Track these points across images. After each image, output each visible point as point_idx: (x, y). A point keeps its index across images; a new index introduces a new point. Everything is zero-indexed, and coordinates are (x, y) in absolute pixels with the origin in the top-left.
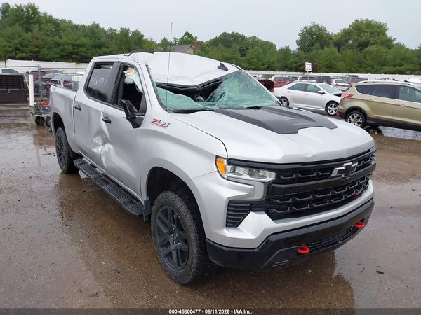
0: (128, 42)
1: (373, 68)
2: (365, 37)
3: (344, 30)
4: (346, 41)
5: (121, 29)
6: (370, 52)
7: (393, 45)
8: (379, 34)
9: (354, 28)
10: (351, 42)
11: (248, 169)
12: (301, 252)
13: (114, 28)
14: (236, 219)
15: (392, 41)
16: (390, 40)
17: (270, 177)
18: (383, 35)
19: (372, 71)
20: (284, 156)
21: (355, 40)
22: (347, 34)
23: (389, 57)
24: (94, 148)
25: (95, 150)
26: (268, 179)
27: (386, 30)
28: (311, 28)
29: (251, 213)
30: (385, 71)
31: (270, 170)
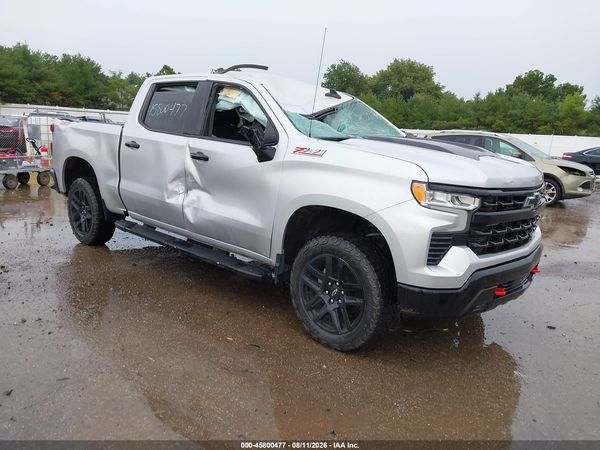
0: (84, 75)
1: (423, 122)
2: (407, 83)
3: (382, 72)
4: (385, 87)
5: (64, 55)
6: (417, 102)
7: (442, 95)
8: (424, 80)
9: (392, 70)
10: (390, 88)
11: (450, 195)
12: (498, 293)
13: (52, 54)
14: (439, 251)
15: (441, 89)
16: (438, 88)
17: (473, 204)
18: (429, 80)
19: (422, 125)
20: (489, 179)
21: (394, 86)
22: (384, 77)
23: (440, 109)
24: (168, 198)
25: (171, 201)
26: (471, 207)
27: (432, 75)
28: (340, 67)
29: (453, 248)
30: (435, 126)
31: (474, 195)
